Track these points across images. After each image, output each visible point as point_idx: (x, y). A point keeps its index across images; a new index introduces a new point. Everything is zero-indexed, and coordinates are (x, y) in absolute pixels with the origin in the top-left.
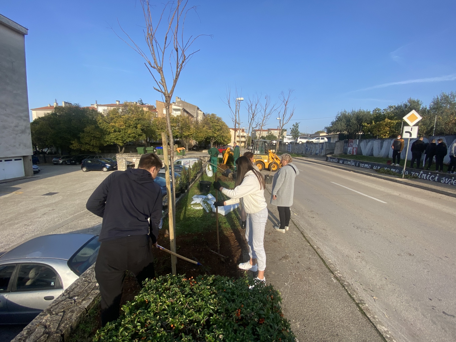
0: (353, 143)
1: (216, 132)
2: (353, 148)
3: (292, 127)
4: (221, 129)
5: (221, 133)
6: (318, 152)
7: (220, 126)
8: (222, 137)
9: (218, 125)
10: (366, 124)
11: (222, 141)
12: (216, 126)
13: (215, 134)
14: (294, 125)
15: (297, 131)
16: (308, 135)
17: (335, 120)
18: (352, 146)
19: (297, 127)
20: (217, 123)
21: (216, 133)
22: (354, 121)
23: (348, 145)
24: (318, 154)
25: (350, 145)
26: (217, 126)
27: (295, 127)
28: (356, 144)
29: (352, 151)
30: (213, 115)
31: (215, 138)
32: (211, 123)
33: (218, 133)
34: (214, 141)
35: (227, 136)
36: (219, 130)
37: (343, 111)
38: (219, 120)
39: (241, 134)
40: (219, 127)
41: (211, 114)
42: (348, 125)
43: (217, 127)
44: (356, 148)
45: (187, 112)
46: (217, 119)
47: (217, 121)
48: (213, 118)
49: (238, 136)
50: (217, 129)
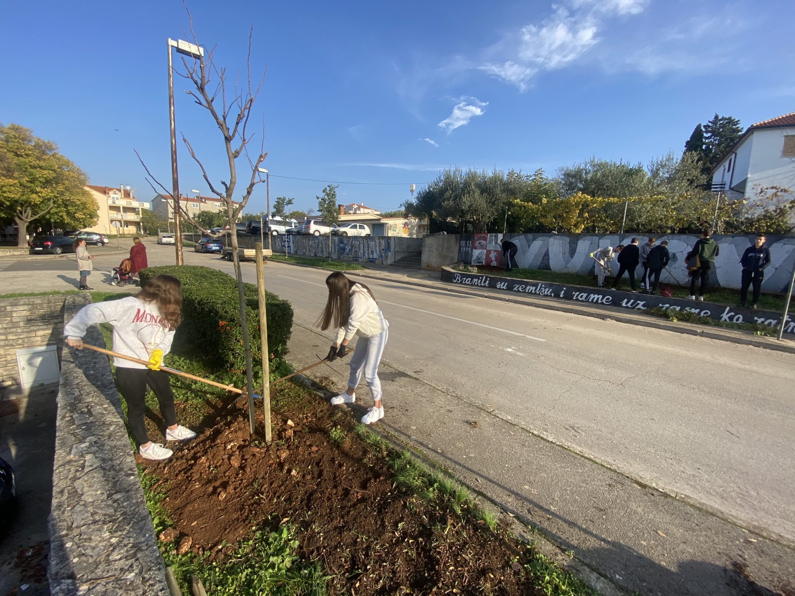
0: (485, 239)
1: (38, 189)
2: (489, 252)
3: (320, 195)
4: (57, 180)
5: (62, 193)
6: (375, 256)
7: (54, 171)
8: (66, 206)
9: (42, 163)
11: (67, 220)
12: (34, 167)
13: (34, 196)
18: (482, 247)
20: (38, 158)
21: (37, 193)
23: (473, 244)
24: (377, 262)
25: (477, 244)
26: (41, 167)
27: (328, 195)
28: (496, 243)
29: (484, 257)
30: (15, 129)
31: (35, 207)
32: (10, 155)
33: (46, 192)
34: (29, 216)
35: (84, 204)
36: (47, 183)
38: (43, 149)
39: (122, 203)
41: (6, 125)
43: (37, 173)
44: (495, 251)
46: (37, 146)
47: (37, 152)
48: (16, 138)
49: (112, 208)
50: (41, 179)
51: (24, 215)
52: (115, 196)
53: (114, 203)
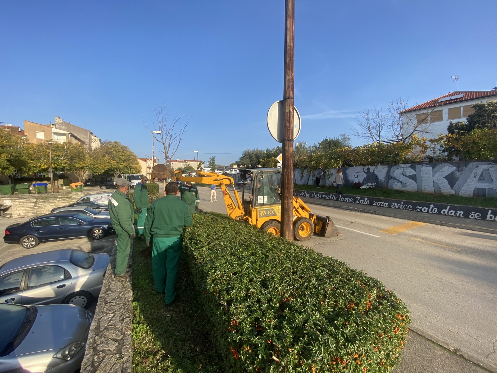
1: (122, 163)
3: (209, 160)
4: (128, 160)
5: (129, 164)
7: (127, 156)
8: (130, 169)
9: (124, 154)
10: (262, 160)
12: (120, 156)
13: (120, 166)
14: (211, 159)
15: (214, 164)
16: (223, 167)
17: (242, 156)
19: (214, 160)
20: (123, 152)
22: (254, 157)
27: (212, 160)
30: (116, 143)
31: (120, 169)
32: (114, 152)
33: (124, 164)
35: (136, 167)
36: (125, 161)
37: (247, 149)
38: (124, 149)
39: (152, 165)
40: (126, 158)
41: (113, 141)
42: (251, 161)
43: (122, 158)
45: (76, 138)
46: (122, 148)
47: (122, 150)
48: (116, 146)
49: (148, 167)
50: (123, 160)
51: (117, 173)
52: (150, 162)
53: (149, 165)
